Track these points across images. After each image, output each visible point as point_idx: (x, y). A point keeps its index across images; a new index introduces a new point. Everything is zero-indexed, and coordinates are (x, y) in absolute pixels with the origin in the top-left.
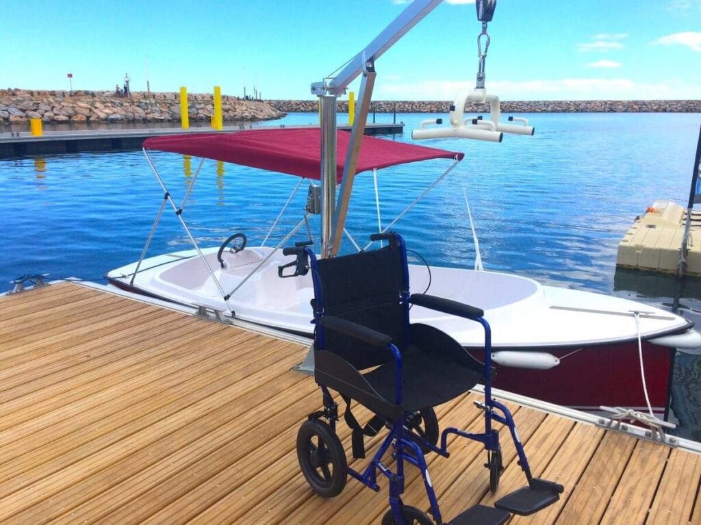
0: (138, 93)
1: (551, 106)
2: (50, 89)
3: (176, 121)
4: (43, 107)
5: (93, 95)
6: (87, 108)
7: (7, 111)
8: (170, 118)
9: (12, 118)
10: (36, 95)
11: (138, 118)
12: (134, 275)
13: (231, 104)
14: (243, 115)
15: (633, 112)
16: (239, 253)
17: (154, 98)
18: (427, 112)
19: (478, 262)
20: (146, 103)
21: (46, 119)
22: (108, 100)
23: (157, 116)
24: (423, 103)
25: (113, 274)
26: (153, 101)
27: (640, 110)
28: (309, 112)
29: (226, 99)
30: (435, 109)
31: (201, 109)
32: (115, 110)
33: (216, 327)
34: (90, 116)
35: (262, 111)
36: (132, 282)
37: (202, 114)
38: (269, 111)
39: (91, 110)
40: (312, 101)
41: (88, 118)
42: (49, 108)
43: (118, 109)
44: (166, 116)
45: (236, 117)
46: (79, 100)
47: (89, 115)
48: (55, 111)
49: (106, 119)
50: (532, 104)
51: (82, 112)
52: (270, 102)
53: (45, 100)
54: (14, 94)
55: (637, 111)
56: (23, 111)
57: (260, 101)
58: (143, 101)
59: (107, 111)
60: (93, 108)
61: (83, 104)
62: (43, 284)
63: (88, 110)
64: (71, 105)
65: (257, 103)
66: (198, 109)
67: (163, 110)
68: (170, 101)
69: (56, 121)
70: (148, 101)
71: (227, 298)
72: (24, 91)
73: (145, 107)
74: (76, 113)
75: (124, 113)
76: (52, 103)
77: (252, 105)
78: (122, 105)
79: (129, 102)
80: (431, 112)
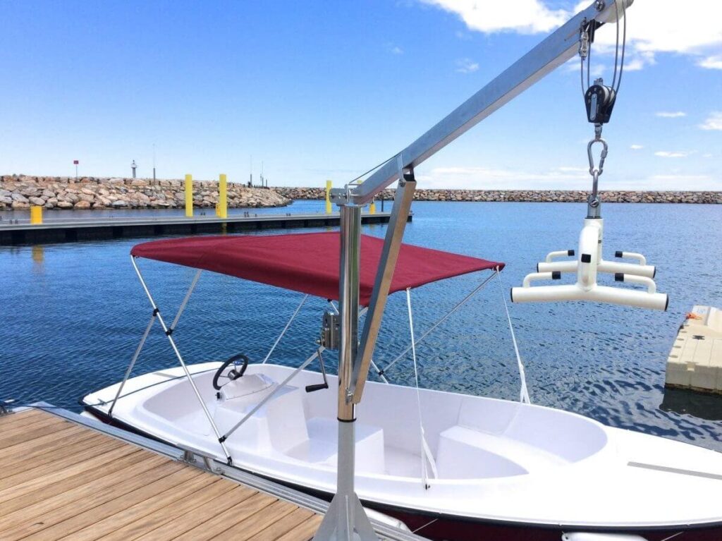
0: (144, 180)
1: (562, 196)
2: (56, 176)
3: (180, 207)
4: (47, 193)
5: (98, 182)
6: (91, 195)
7: (11, 196)
8: (175, 205)
9: (15, 204)
10: (41, 180)
11: (143, 204)
12: (115, 401)
13: (236, 191)
14: (249, 203)
15: (648, 202)
16: (239, 380)
17: (160, 184)
18: (435, 200)
19: (524, 392)
20: (151, 190)
21: (49, 205)
22: (113, 186)
23: (161, 202)
24: (431, 191)
25: (91, 399)
26: (158, 188)
27: (655, 201)
28: (315, 199)
29: (231, 186)
30: (444, 197)
31: (206, 196)
32: (119, 196)
33: (204, 479)
34: (94, 203)
35: (267, 198)
36: (110, 411)
37: (207, 201)
38: (275, 198)
39: (95, 196)
40: (318, 189)
41: (92, 204)
42: (53, 194)
43: (123, 196)
44: (171, 203)
45: (241, 204)
46: (84, 186)
47: (93, 201)
48: (59, 197)
49: (110, 206)
50: (543, 194)
51: (86, 199)
52: (276, 190)
53: (50, 186)
54: (18, 180)
55: (651, 202)
56: (27, 197)
57: (266, 188)
58: (147, 187)
59: (112, 197)
60: (97, 195)
61: (88, 190)
62: (5, 412)
63: (92, 197)
64: (75, 192)
65: (263, 190)
66: (203, 196)
67: (169, 196)
68: (175, 188)
69: (59, 207)
70: (153, 188)
71: (222, 440)
72: (29, 177)
73: (150, 194)
74: (80, 200)
75: (128, 199)
76: (56, 189)
77: (258, 192)
78: (127, 191)
79: (134, 189)
80: (440, 200)
